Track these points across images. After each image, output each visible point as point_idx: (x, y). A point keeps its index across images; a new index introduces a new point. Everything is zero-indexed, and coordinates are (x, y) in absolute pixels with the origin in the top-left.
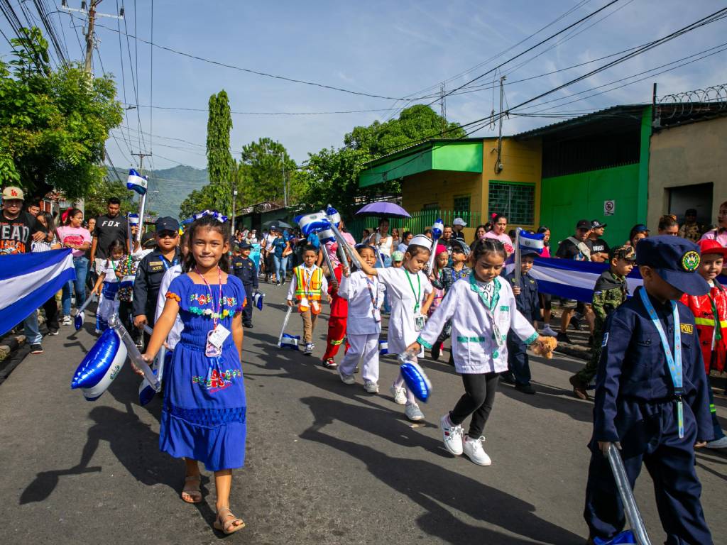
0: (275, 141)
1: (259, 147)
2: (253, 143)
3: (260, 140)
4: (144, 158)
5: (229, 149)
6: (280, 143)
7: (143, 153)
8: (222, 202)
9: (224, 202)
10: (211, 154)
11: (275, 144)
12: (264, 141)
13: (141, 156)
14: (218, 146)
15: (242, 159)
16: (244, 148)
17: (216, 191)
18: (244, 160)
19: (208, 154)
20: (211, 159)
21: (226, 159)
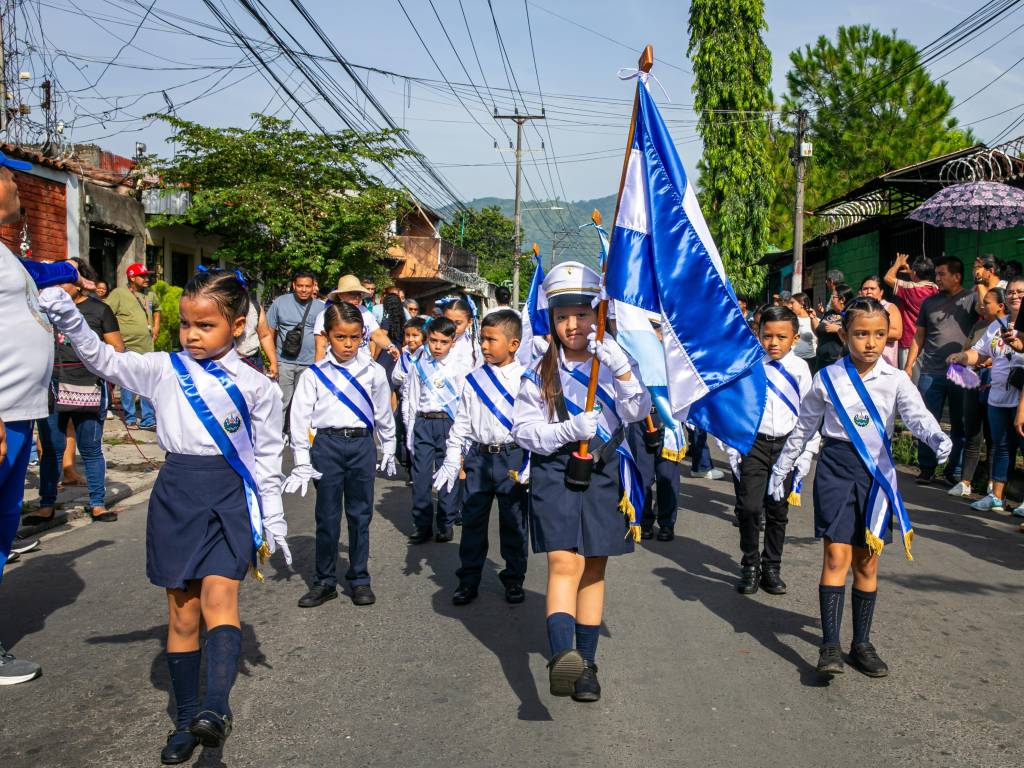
0: (885, 32)
1: (838, 55)
2: (822, 42)
3: (842, 31)
4: (527, 125)
5: (763, 33)
6: (899, 37)
7: (522, 112)
8: (741, 205)
9: (749, 204)
10: (703, 50)
11: (886, 40)
12: (850, 36)
13: (519, 119)
14: (725, 24)
15: (788, 92)
16: (795, 58)
17: (725, 168)
18: (796, 94)
19: (696, 51)
20: (703, 67)
21: (752, 65)
